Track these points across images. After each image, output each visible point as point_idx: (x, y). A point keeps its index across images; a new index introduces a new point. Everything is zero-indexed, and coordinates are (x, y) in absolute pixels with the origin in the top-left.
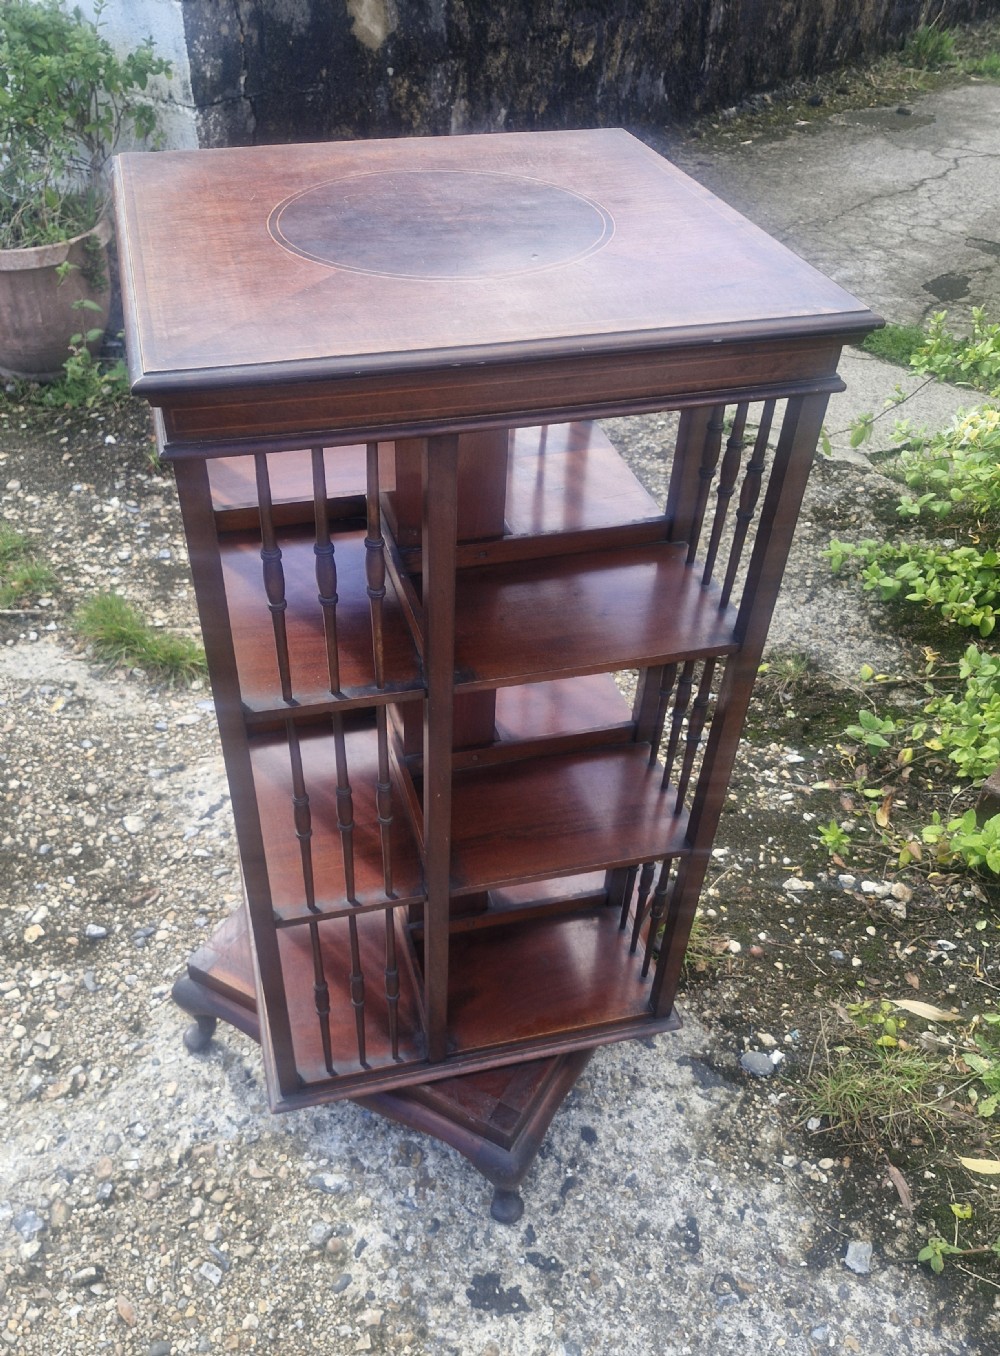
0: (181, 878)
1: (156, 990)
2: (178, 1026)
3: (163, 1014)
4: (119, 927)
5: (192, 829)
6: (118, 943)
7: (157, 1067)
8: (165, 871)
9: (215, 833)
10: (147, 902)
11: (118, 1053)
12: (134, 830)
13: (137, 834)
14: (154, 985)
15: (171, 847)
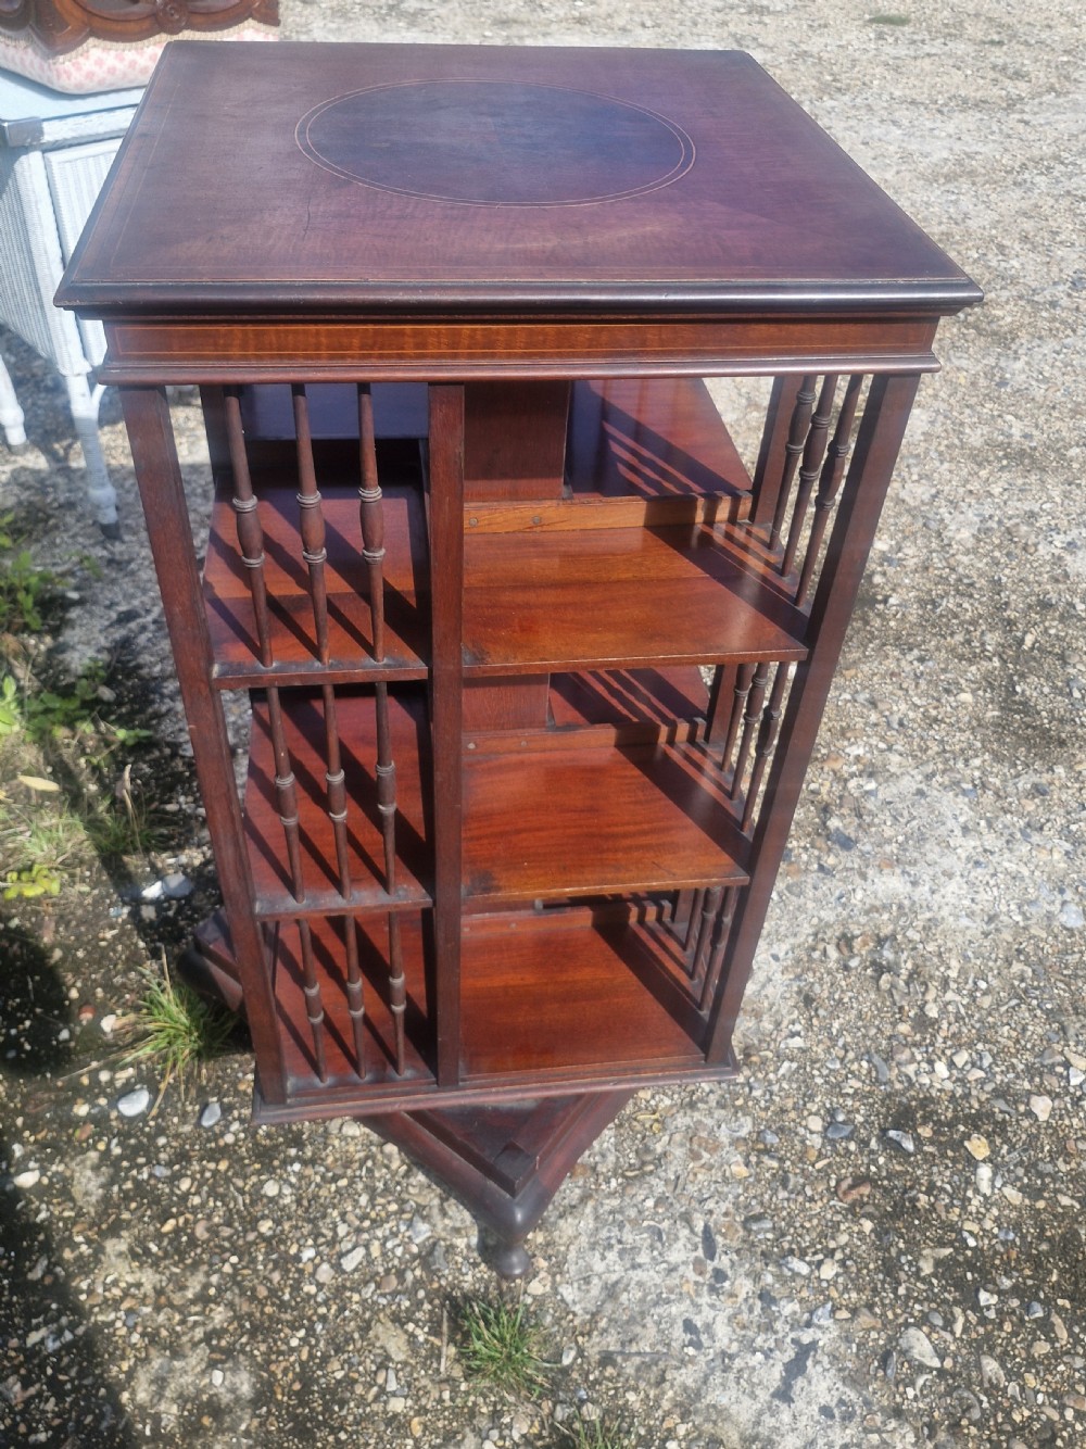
0: (815, 1222)
1: (797, 1042)
2: (763, 993)
3: (784, 1012)
4: (873, 1144)
5: (823, 1322)
6: (866, 1121)
7: (773, 952)
8: (843, 1239)
9: (788, 1308)
10: (849, 1181)
11: (818, 974)
12: (912, 1331)
13: (907, 1325)
14: (803, 1051)
15: (846, 1289)
